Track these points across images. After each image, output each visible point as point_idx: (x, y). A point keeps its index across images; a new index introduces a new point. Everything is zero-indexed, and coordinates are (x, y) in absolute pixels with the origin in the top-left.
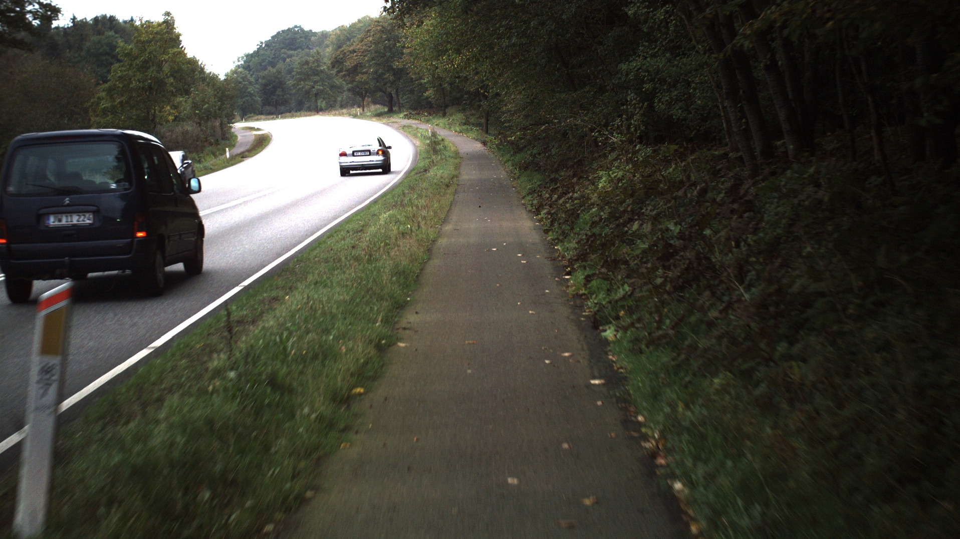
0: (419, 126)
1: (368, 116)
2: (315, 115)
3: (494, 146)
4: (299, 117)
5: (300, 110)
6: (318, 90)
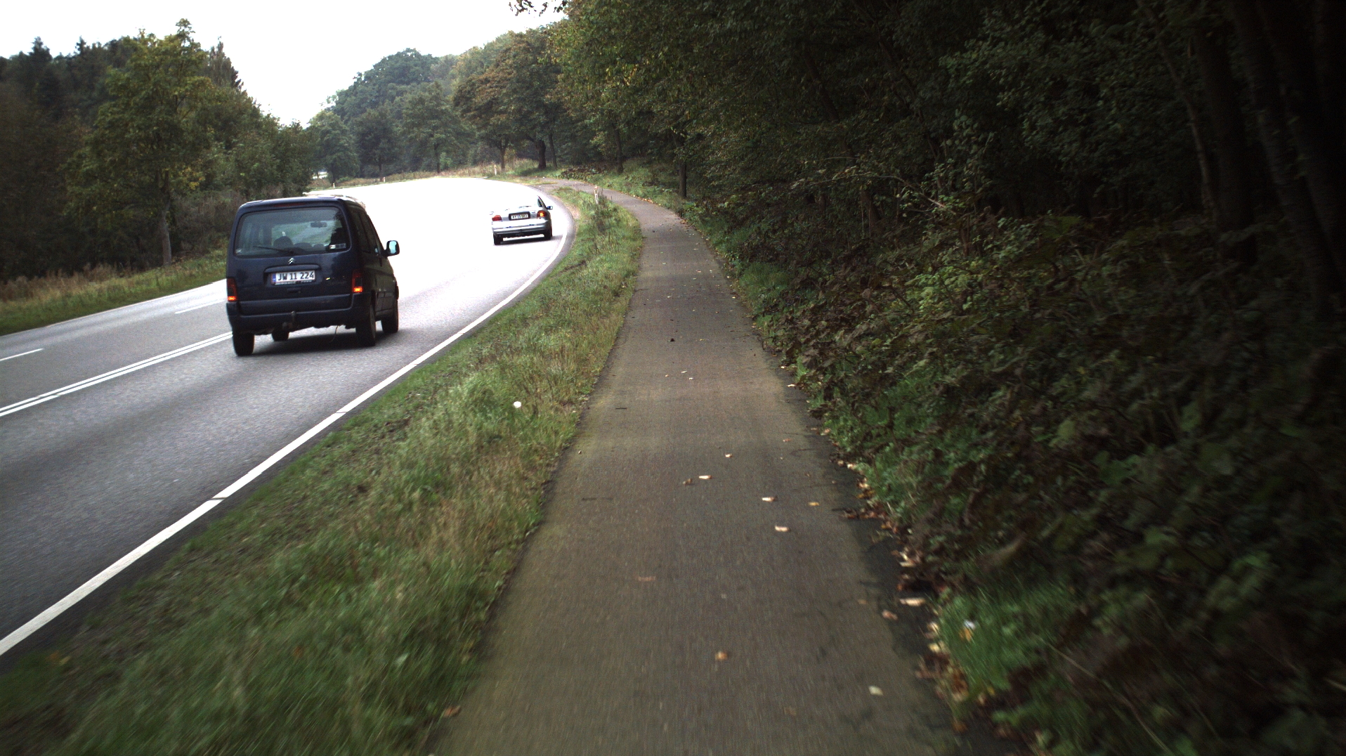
0: (583, 189)
1: (509, 176)
2: (434, 175)
3: (696, 217)
4: (411, 179)
5: (415, 169)
6: (438, 139)
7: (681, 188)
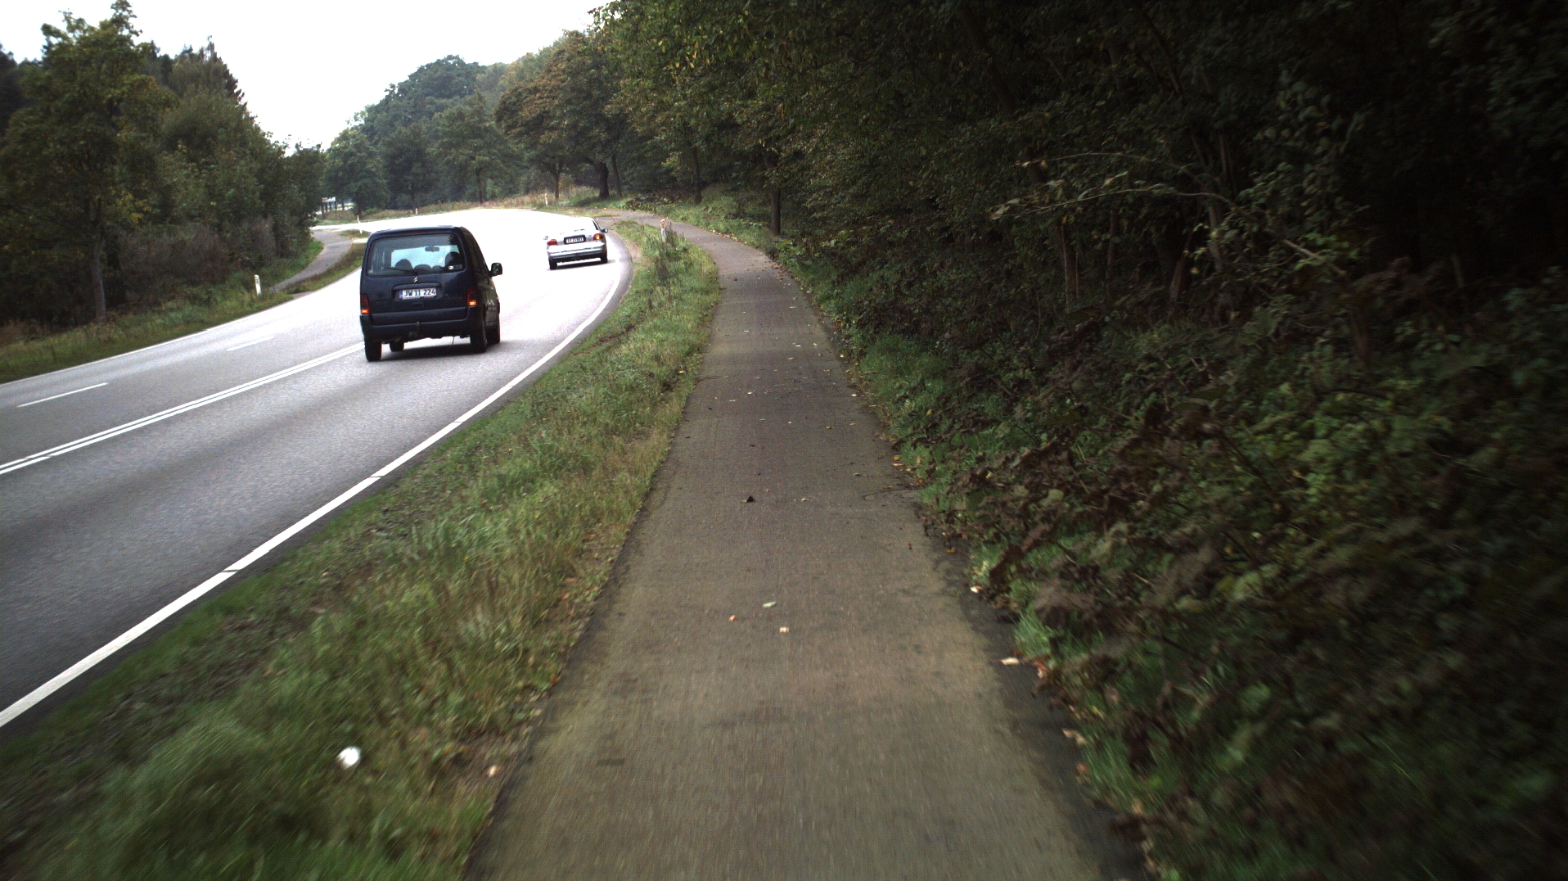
0: (649, 222)
1: (561, 207)
2: (477, 206)
3: (793, 260)
5: (457, 199)
6: (481, 162)
7: (773, 221)
